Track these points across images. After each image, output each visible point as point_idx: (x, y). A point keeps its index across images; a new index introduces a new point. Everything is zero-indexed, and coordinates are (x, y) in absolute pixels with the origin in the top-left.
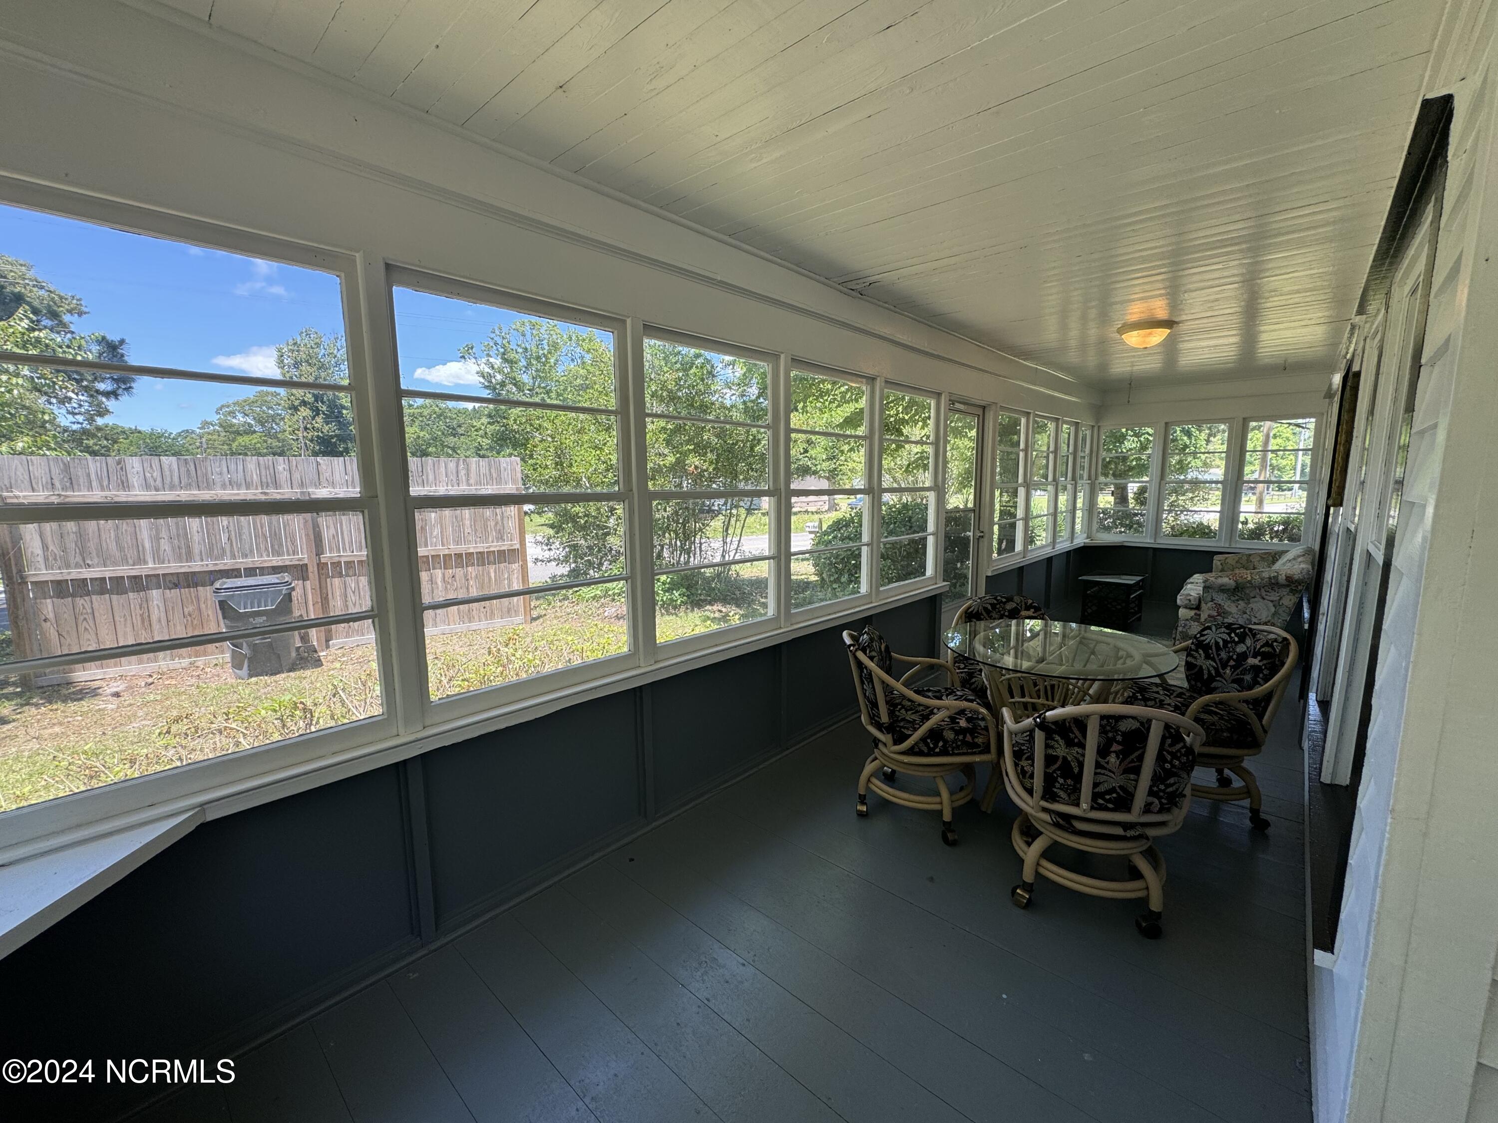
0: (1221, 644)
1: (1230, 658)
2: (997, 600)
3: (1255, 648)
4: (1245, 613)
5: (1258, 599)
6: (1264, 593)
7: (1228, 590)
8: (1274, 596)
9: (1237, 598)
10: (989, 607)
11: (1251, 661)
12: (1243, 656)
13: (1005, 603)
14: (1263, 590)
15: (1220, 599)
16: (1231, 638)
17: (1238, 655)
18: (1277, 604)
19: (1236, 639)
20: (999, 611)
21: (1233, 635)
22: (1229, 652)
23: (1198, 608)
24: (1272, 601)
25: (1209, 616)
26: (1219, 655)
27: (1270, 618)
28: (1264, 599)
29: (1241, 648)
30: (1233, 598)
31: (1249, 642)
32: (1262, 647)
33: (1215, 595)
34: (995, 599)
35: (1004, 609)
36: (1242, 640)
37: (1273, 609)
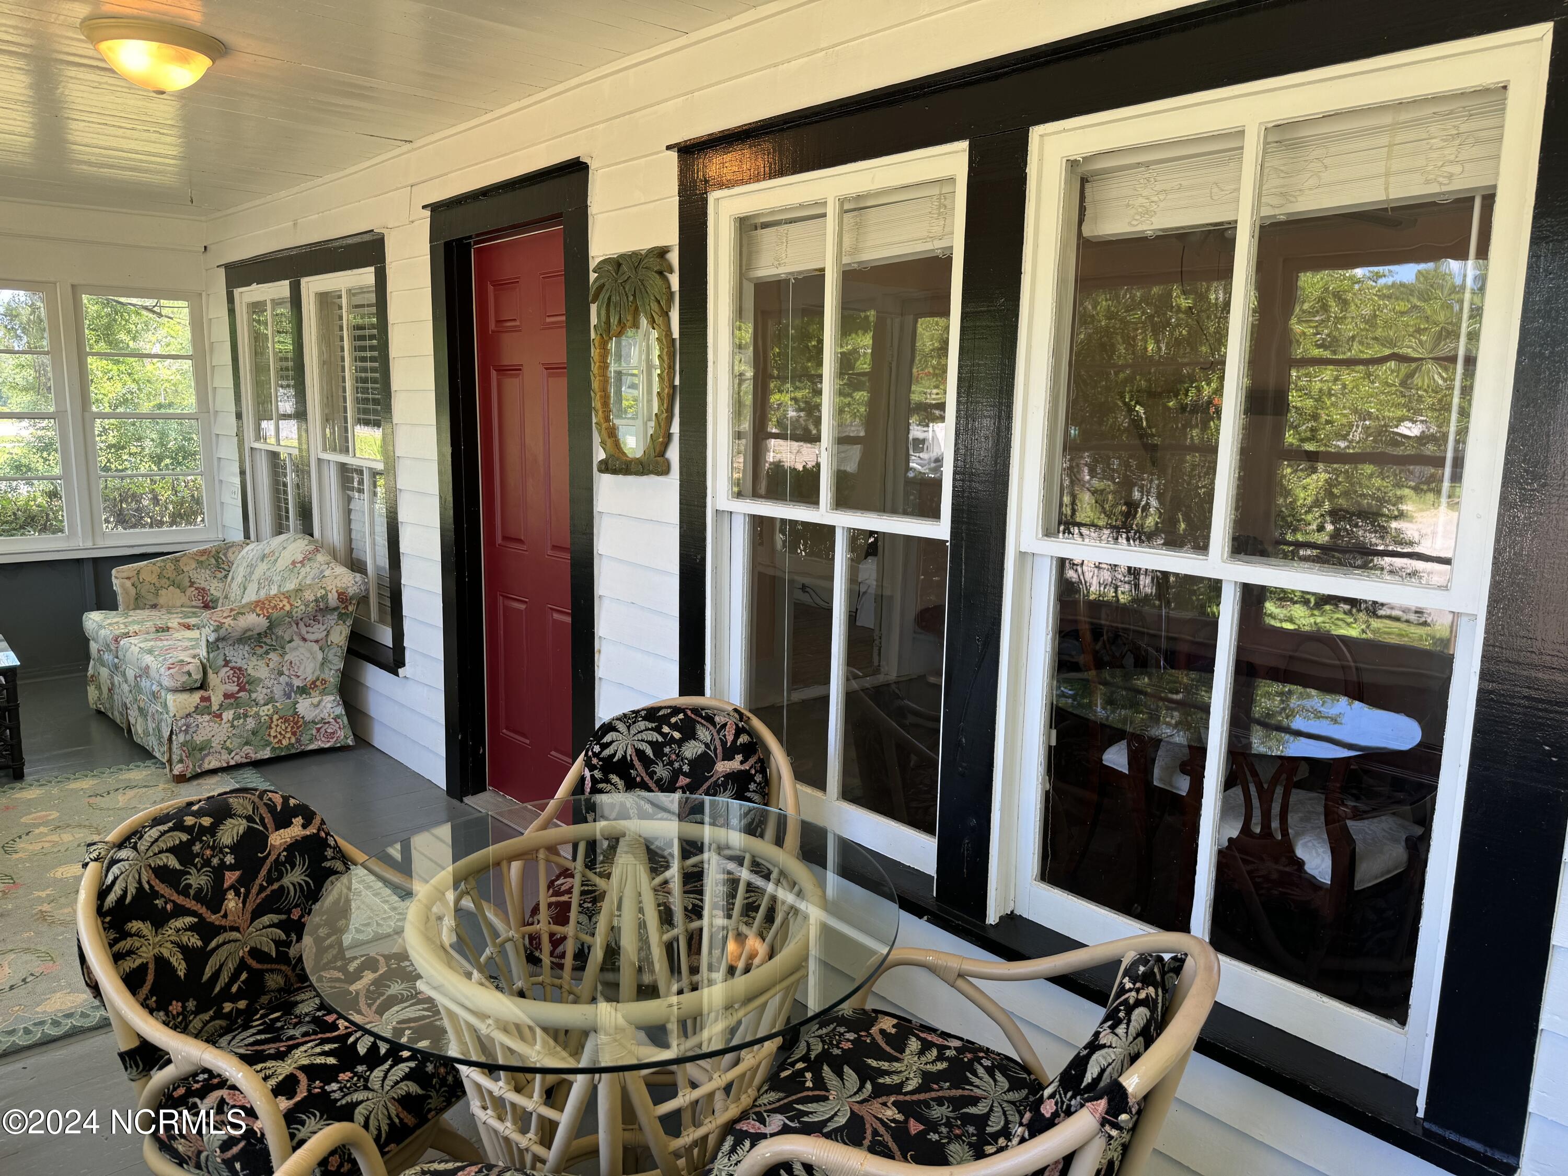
0: (649, 751)
1: (677, 773)
2: (188, 830)
3: (724, 743)
4: (281, 673)
5: (297, 641)
6: (304, 630)
7: (249, 638)
8: (318, 632)
9: (265, 648)
10: (172, 862)
11: (723, 767)
12: (703, 763)
13: (212, 830)
14: (301, 624)
15: (239, 656)
16: (664, 735)
17: (692, 763)
18: (323, 645)
19: (677, 735)
20: (207, 863)
21: (666, 729)
22: (671, 763)
23: (203, 686)
24: (317, 641)
25: (226, 696)
26: (651, 775)
27: (318, 673)
28: (304, 640)
29: (692, 750)
30: (260, 651)
31: (704, 733)
32: (737, 736)
33: (230, 653)
34: (180, 827)
35: (218, 849)
36: (689, 733)
37: (320, 656)
